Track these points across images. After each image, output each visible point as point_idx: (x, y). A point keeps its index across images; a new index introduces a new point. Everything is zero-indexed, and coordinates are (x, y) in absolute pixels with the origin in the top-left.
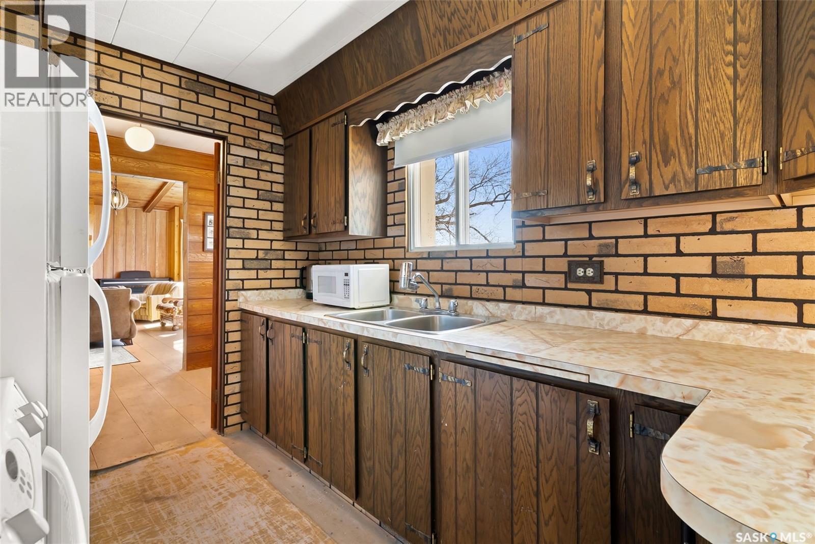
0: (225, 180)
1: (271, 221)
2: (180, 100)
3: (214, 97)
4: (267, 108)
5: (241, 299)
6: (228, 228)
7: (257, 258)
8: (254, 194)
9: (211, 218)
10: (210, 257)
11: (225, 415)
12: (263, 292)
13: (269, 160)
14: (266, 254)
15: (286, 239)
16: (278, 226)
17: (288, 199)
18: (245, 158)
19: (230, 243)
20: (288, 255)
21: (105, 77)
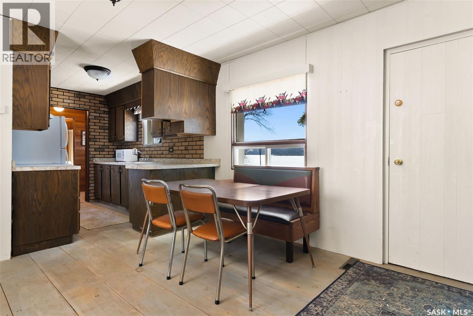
0: (89, 124)
1: (104, 136)
2: (74, 100)
3: (85, 98)
4: (102, 100)
5: (94, 161)
6: (90, 138)
7: (99, 148)
8: (98, 127)
9: (84, 132)
10: (84, 148)
11: (90, 196)
12: (102, 159)
13: (103, 116)
14: (102, 147)
15: (109, 142)
16: (107, 137)
17: (110, 128)
18: (95, 116)
19: (90, 143)
20: (110, 147)
21: (53, 97)
